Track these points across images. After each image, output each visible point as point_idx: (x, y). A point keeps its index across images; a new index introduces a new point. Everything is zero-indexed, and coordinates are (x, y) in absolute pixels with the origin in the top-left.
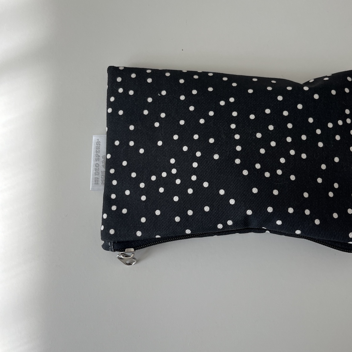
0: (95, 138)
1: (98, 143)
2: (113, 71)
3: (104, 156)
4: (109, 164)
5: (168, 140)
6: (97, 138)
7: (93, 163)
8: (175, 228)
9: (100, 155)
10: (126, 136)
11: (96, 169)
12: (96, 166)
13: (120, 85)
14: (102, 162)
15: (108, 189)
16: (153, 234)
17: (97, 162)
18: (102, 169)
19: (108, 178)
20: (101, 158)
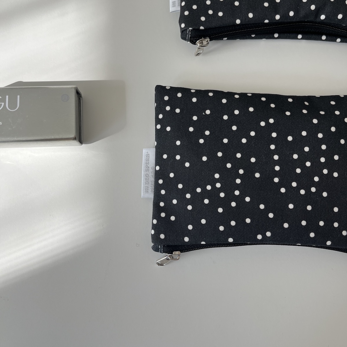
0: (145, 151)
1: (148, 155)
2: (160, 90)
3: (152, 167)
4: (158, 175)
5: (212, 156)
6: (147, 151)
7: (143, 173)
8: (219, 236)
9: (149, 167)
10: (173, 151)
11: (146, 179)
12: (146, 176)
13: (167, 103)
14: (151, 172)
15: (158, 198)
16: (199, 240)
17: (147, 173)
18: (152, 179)
19: (157, 188)
20: (151, 169)
